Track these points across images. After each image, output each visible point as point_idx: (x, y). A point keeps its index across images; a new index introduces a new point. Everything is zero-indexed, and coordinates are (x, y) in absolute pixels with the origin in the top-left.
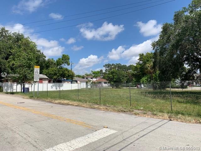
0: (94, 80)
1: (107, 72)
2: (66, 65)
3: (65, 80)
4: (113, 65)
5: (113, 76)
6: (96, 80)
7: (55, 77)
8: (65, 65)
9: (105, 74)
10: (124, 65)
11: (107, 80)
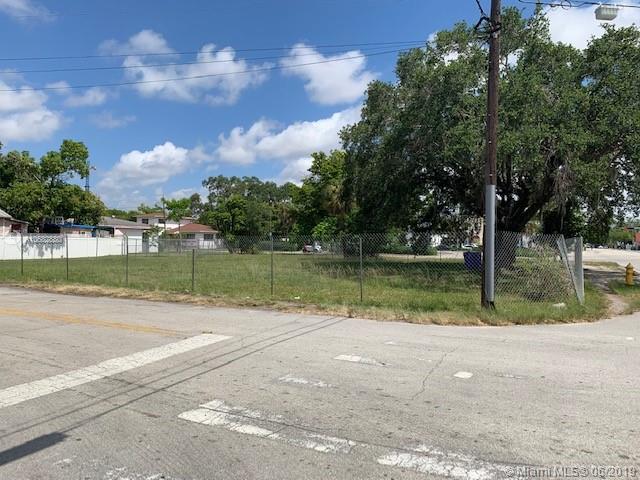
0: (172, 226)
1: (214, 204)
2: (77, 176)
3: (70, 223)
4: (233, 179)
5: (234, 216)
6: (176, 226)
7: (36, 214)
8: (72, 177)
9: (207, 208)
10: (267, 183)
11: (215, 229)
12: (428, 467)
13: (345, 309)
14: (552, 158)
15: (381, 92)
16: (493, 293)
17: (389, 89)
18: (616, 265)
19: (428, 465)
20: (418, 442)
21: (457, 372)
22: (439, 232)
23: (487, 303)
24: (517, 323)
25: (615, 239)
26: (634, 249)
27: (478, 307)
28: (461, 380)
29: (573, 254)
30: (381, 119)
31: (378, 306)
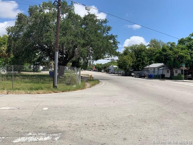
12: (31, 140)
13: (5, 91)
14: (74, 46)
15: (23, 17)
16: (56, 83)
17: (26, 17)
18: (89, 75)
19: (31, 139)
20: (28, 132)
21: (43, 108)
22: (42, 65)
23: (54, 86)
24: (63, 92)
25: (89, 69)
26: (93, 71)
27: (52, 88)
28: (45, 110)
29: (79, 72)
30: (22, 26)
31: (19, 89)
